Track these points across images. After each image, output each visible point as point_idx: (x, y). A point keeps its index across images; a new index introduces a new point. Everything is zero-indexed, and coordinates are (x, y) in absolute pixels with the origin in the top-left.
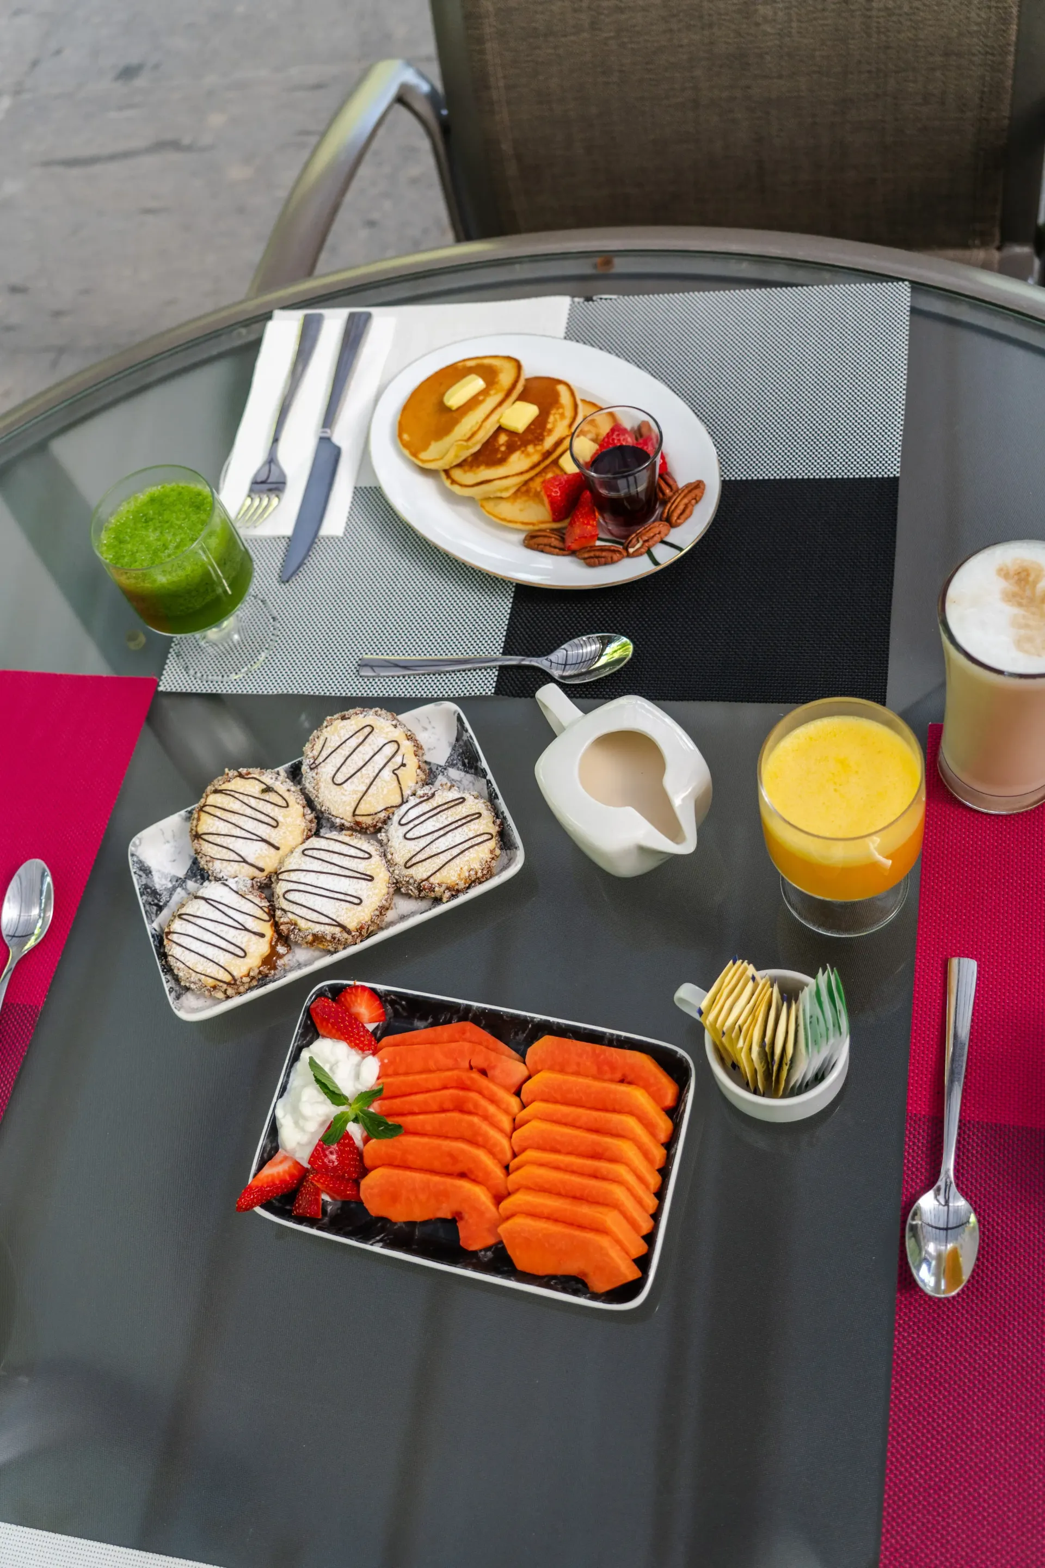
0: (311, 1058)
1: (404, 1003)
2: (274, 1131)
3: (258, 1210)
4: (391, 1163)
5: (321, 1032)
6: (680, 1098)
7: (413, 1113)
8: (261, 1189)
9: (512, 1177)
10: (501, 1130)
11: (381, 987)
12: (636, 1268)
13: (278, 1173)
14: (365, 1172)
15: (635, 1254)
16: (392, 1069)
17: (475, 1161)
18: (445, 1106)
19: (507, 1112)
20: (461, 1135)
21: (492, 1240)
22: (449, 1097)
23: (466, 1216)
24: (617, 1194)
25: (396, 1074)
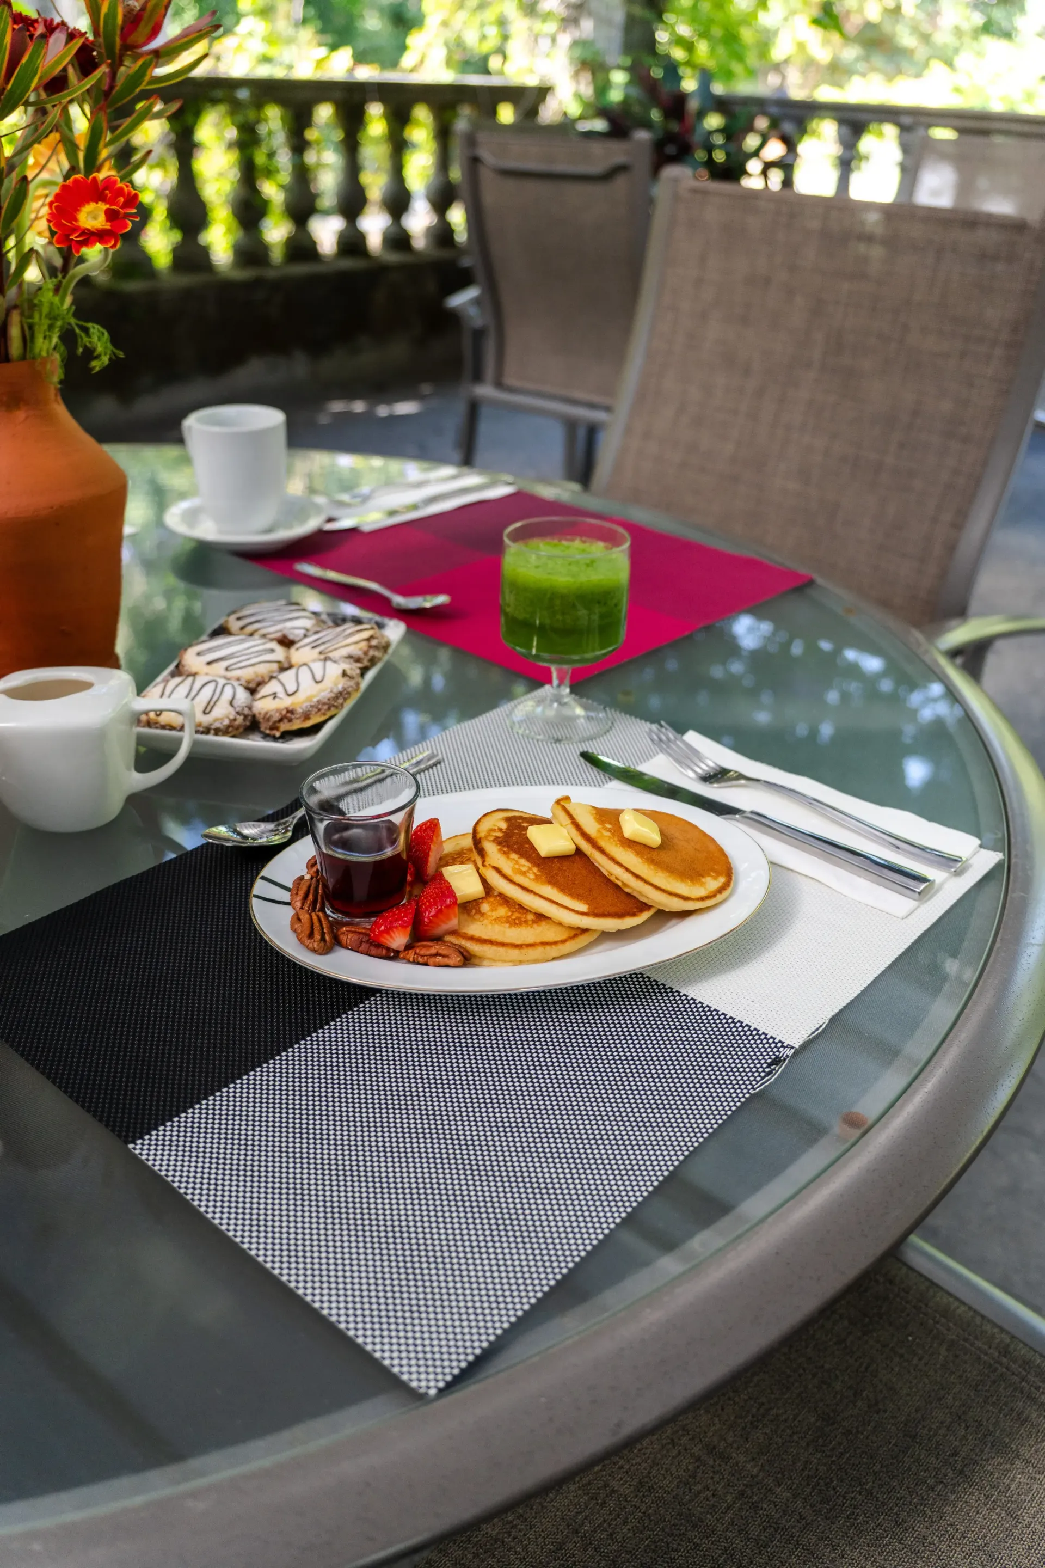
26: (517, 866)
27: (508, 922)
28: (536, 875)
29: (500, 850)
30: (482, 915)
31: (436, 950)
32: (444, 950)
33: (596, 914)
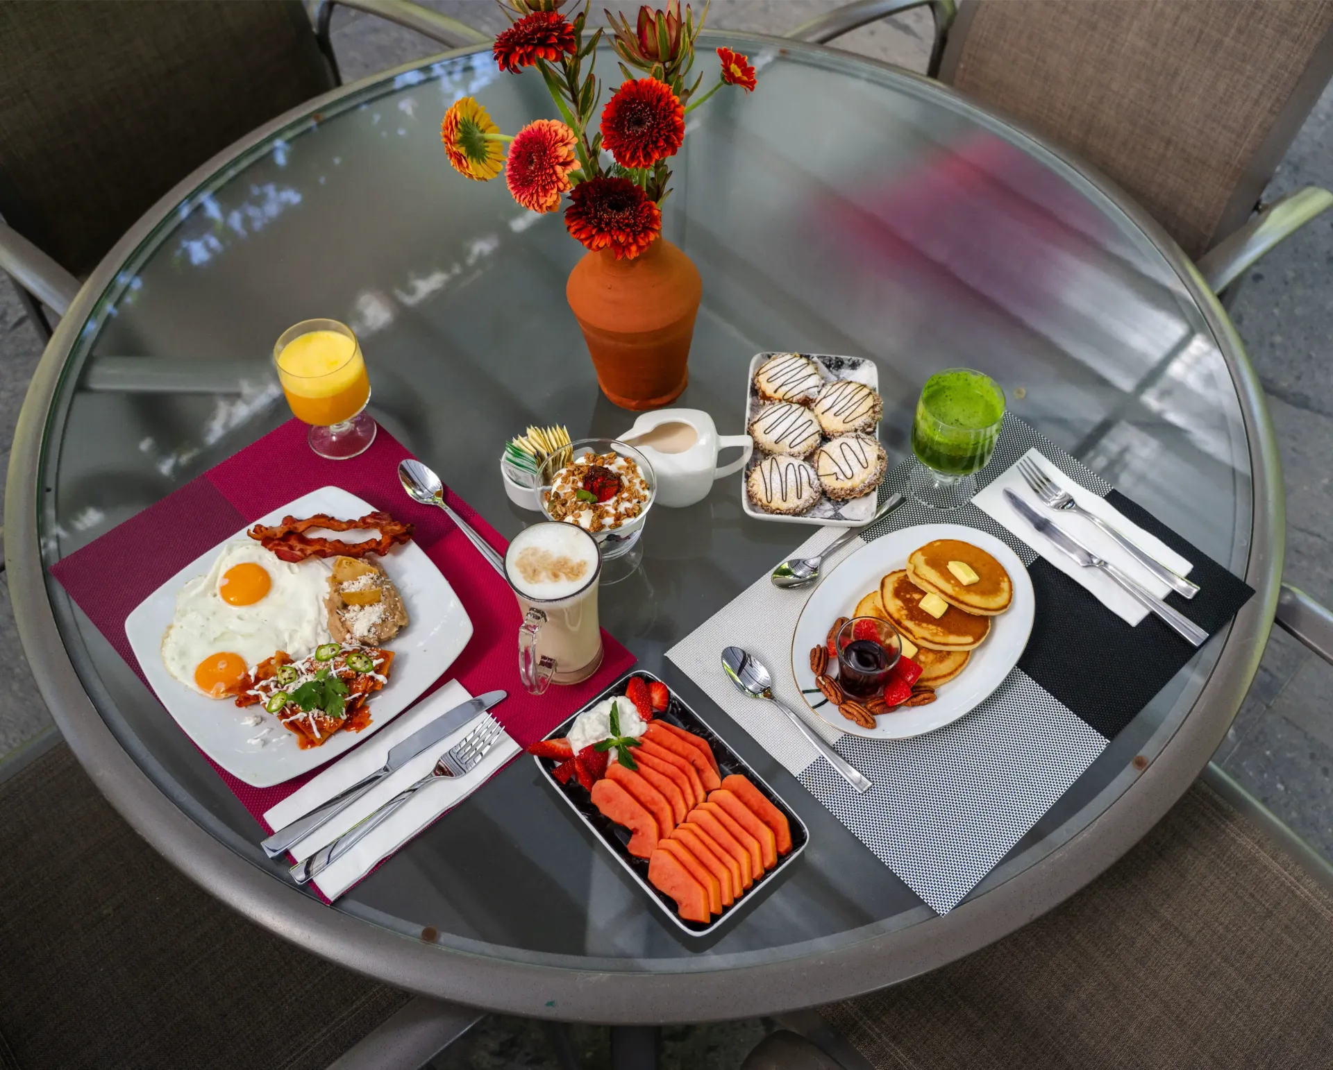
0: (615, 702)
1: (680, 709)
2: (570, 724)
3: (536, 758)
4: (619, 782)
5: (628, 694)
6: (789, 852)
7: (647, 765)
8: (545, 746)
9: (676, 830)
10: (687, 804)
11: (673, 693)
12: (708, 917)
13: (559, 748)
14: (602, 776)
15: (713, 910)
16: (651, 736)
17: (662, 809)
18: (666, 773)
19: (696, 797)
20: (664, 792)
21: (644, 855)
22: (672, 769)
23: (640, 834)
24: (724, 875)
25: (652, 740)
26: (931, 631)
27: (937, 661)
28: (942, 632)
29: (915, 624)
30: (924, 663)
31: (922, 697)
32: (926, 695)
33: (976, 640)
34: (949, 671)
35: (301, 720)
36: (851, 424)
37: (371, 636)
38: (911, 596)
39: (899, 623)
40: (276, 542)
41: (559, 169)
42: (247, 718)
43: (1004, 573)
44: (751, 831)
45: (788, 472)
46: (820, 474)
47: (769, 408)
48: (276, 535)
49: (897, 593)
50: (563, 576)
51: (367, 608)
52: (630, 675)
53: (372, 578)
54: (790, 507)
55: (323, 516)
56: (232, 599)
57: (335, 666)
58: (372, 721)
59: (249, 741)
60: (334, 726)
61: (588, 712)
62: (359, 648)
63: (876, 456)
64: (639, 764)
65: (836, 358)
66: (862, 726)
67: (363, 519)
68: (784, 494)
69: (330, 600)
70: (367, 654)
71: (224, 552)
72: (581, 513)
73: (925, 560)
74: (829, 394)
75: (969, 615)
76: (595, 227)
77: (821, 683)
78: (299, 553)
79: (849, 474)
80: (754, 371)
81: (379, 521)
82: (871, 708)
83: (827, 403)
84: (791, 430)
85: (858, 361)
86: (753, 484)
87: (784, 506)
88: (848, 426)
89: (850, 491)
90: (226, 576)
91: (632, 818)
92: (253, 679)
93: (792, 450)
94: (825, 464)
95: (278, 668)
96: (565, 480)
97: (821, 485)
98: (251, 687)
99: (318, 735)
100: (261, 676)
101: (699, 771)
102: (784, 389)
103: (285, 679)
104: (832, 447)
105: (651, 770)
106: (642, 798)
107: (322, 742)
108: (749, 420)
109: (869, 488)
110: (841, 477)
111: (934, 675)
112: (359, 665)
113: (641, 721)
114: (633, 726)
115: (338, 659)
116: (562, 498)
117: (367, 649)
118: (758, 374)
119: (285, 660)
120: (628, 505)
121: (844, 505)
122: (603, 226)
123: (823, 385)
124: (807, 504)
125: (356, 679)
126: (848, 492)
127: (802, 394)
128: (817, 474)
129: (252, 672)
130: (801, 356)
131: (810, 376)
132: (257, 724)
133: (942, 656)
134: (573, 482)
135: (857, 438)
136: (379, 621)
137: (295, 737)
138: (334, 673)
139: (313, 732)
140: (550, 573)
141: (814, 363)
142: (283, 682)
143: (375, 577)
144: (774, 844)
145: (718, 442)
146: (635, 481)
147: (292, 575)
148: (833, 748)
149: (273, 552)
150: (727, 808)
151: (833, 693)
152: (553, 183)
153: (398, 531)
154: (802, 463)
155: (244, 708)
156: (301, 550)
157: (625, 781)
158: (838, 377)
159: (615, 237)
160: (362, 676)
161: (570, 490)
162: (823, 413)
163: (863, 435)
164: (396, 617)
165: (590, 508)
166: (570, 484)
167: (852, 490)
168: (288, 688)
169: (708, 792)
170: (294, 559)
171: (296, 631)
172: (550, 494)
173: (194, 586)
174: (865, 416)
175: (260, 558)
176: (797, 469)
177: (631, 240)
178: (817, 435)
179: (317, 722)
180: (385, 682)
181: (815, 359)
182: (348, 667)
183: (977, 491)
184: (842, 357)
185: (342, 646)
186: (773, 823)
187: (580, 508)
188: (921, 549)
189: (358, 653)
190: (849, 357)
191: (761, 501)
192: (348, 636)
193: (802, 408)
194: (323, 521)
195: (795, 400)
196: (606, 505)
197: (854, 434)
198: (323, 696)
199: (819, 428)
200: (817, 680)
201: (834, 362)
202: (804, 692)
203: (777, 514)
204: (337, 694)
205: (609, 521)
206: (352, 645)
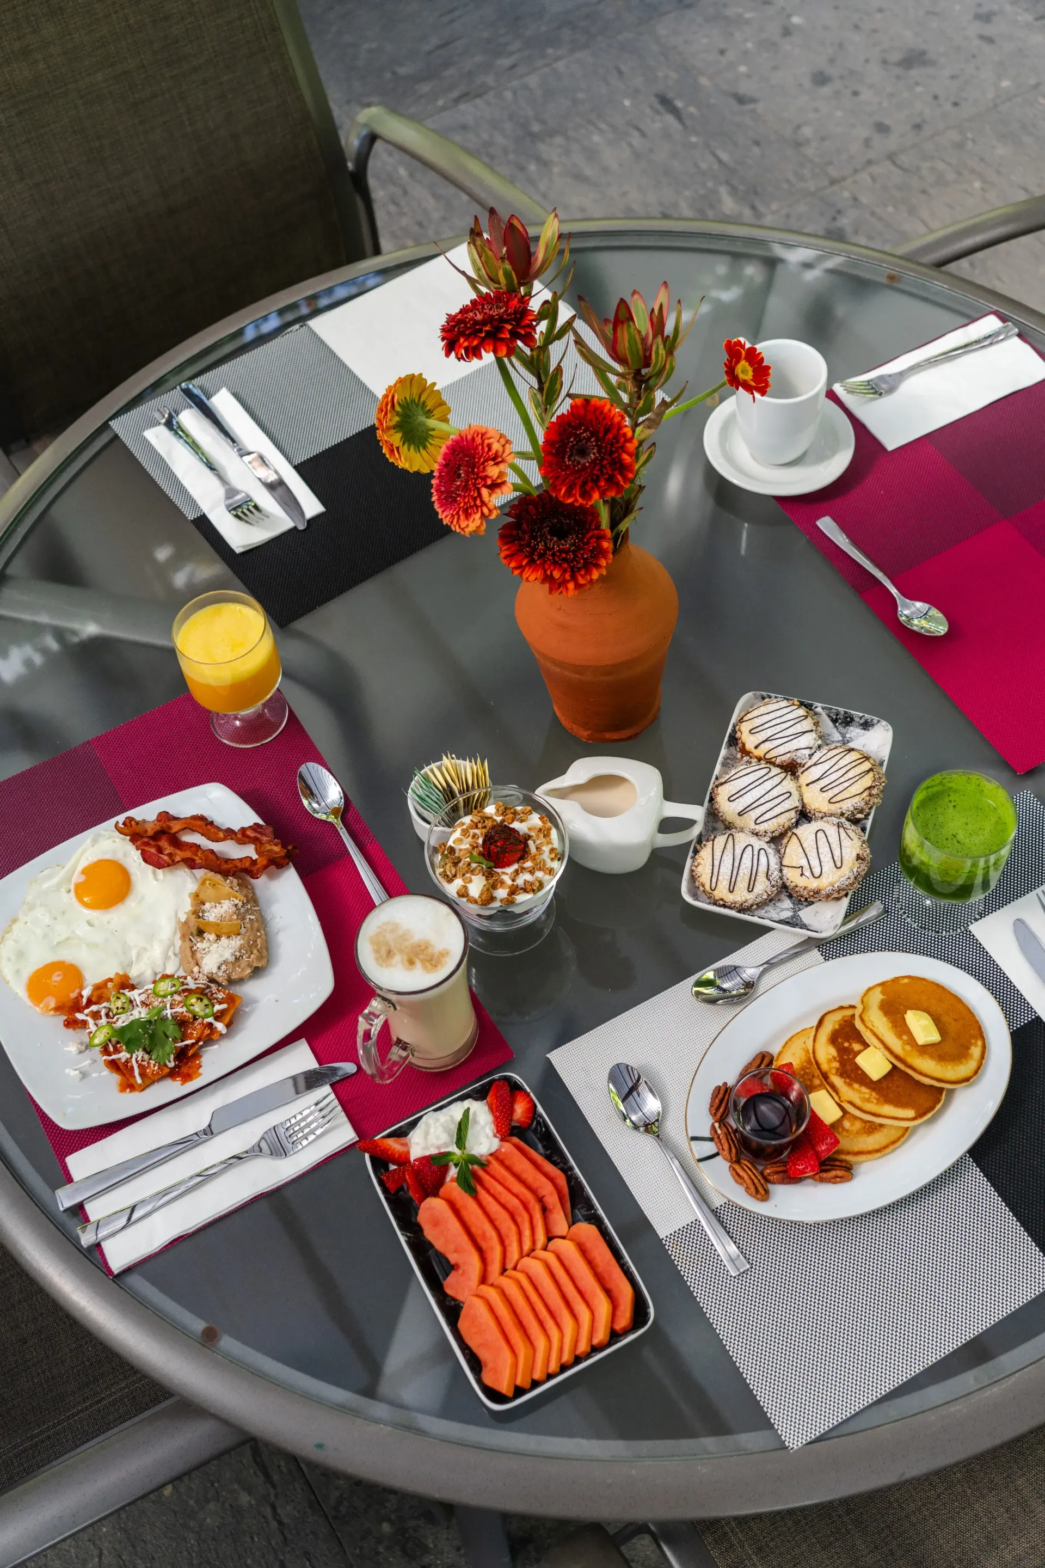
0: (468, 1109)
1: (542, 1128)
2: (414, 1124)
3: (367, 1156)
4: (452, 1206)
5: (488, 1098)
6: (626, 1332)
7: (488, 1191)
8: (377, 1146)
9: (502, 1278)
10: (521, 1249)
11: (540, 1109)
12: (512, 1390)
13: (395, 1148)
14: (436, 1194)
15: (519, 1382)
16: (501, 1157)
17: (492, 1248)
18: (507, 1206)
19: (534, 1242)
20: (499, 1227)
21: (460, 1297)
22: (514, 1203)
23: (460, 1272)
24: (541, 1343)
25: (502, 1162)
26: (862, 1096)
27: (865, 1133)
28: (877, 1100)
29: (845, 1082)
30: (847, 1131)
31: (833, 1173)
32: (839, 1173)
33: (920, 1115)
34: (877, 1147)
35: (123, 1060)
36: (837, 805)
37: (220, 974)
38: (850, 1045)
39: (825, 1076)
40: (146, 840)
41: (485, 492)
42: (70, 1043)
43: (980, 1034)
44: (587, 1296)
45: (744, 855)
46: (784, 863)
47: (743, 767)
48: (146, 831)
49: (834, 1039)
50: (418, 964)
51: (223, 939)
52: (496, 1076)
53: (236, 905)
54: (737, 900)
55: (202, 818)
56: (85, 899)
57: (171, 1005)
58: (200, 1074)
59: (67, 1071)
60: (158, 1073)
61: (439, 1112)
62: (203, 986)
63: (854, 855)
64: (479, 1188)
65: (846, 713)
66: (751, 1195)
67: (243, 830)
68: (732, 883)
69: (186, 923)
70: (213, 994)
71: (88, 842)
72: (473, 877)
73: (882, 1001)
74: (822, 760)
75: (918, 1083)
76: (526, 557)
77: (716, 1132)
78: (166, 858)
79: (817, 871)
80: (740, 713)
81: (259, 836)
82: (769, 1175)
83: (815, 772)
84: (762, 801)
85: (872, 720)
86: (699, 864)
87: (730, 898)
88: (835, 808)
89: (814, 893)
90: (84, 872)
91: (456, 1251)
92: (84, 1000)
93: (757, 827)
94: (793, 853)
95: (113, 993)
96: (465, 832)
97: (781, 878)
98: (80, 1010)
99: (139, 1080)
100: (94, 999)
101: (545, 1210)
102: (768, 746)
103: (117, 1008)
104: (806, 831)
105: (490, 1199)
106: (473, 1230)
107: (143, 1088)
108: (717, 778)
109: (839, 893)
110: (807, 873)
111: (856, 1149)
112: (198, 1008)
113: (495, 1136)
114: (483, 1140)
115: (177, 997)
116: (457, 855)
117: (214, 987)
118: (741, 720)
119: (125, 984)
120: (527, 877)
121: (807, 906)
122: (536, 557)
123: (819, 747)
124: (759, 900)
125: (193, 1023)
126: (812, 893)
127: (789, 755)
128: (781, 862)
129: (86, 993)
130: (802, 704)
131: (804, 733)
132: (81, 1052)
133: (871, 1128)
134: (474, 836)
135: (839, 827)
136: (232, 959)
137: (115, 1078)
138: (169, 1012)
139: (135, 1076)
140: (405, 958)
141: (816, 714)
142: (115, 1011)
143: (240, 904)
144: (610, 1319)
145: (661, 809)
146: (544, 848)
147: (155, 882)
148: (715, 1212)
149: (140, 851)
150: (566, 1263)
151: (726, 1147)
152: (477, 507)
153: (276, 853)
154: (765, 846)
155: (71, 1030)
156: (170, 855)
157: (459, 1204)
158: (843, 736)
159: (549, 573)
160: (200, 1020)
161: (468, 846)
162: (807, 785)
163: (847, 824)
164: (252, 956)
165: (483, 875)
166: (470, 839)
167: (817, 892)
168: (118, 1019)
169: (550, 1238)
170: (159, 865)
171: (145, 949)
172: (445, 846)
173: (49, 877)
174: (857, 799)
175: (125, 855)
176: (756, 853)
177: (567, 576)
178: (793, 812)
179: (140, 1066)
180: (224, 1031)
181: (819, 710)
182: (184, 1009)
183: (982, 915)
184: (852, 712)
185: (186, 981)
186: (615, 1292)
187: (472, 872)
188: (882, 984)
189: (202, 993)
190: (861, 714)
191: (703, 886)
192: (196, 969)
193: (783, 775)
194: (203, 824)
195: (778, 761)
196: (503, 873)
197: (835, 820)
198: (152, 1037)
199: (797, 804)
200: (713, 1127)
201: (842, 717)
202: (694, 1139)
203: (720, 906)
204: (167, 1037)
205: (502, 893)
206: (198, 982)
